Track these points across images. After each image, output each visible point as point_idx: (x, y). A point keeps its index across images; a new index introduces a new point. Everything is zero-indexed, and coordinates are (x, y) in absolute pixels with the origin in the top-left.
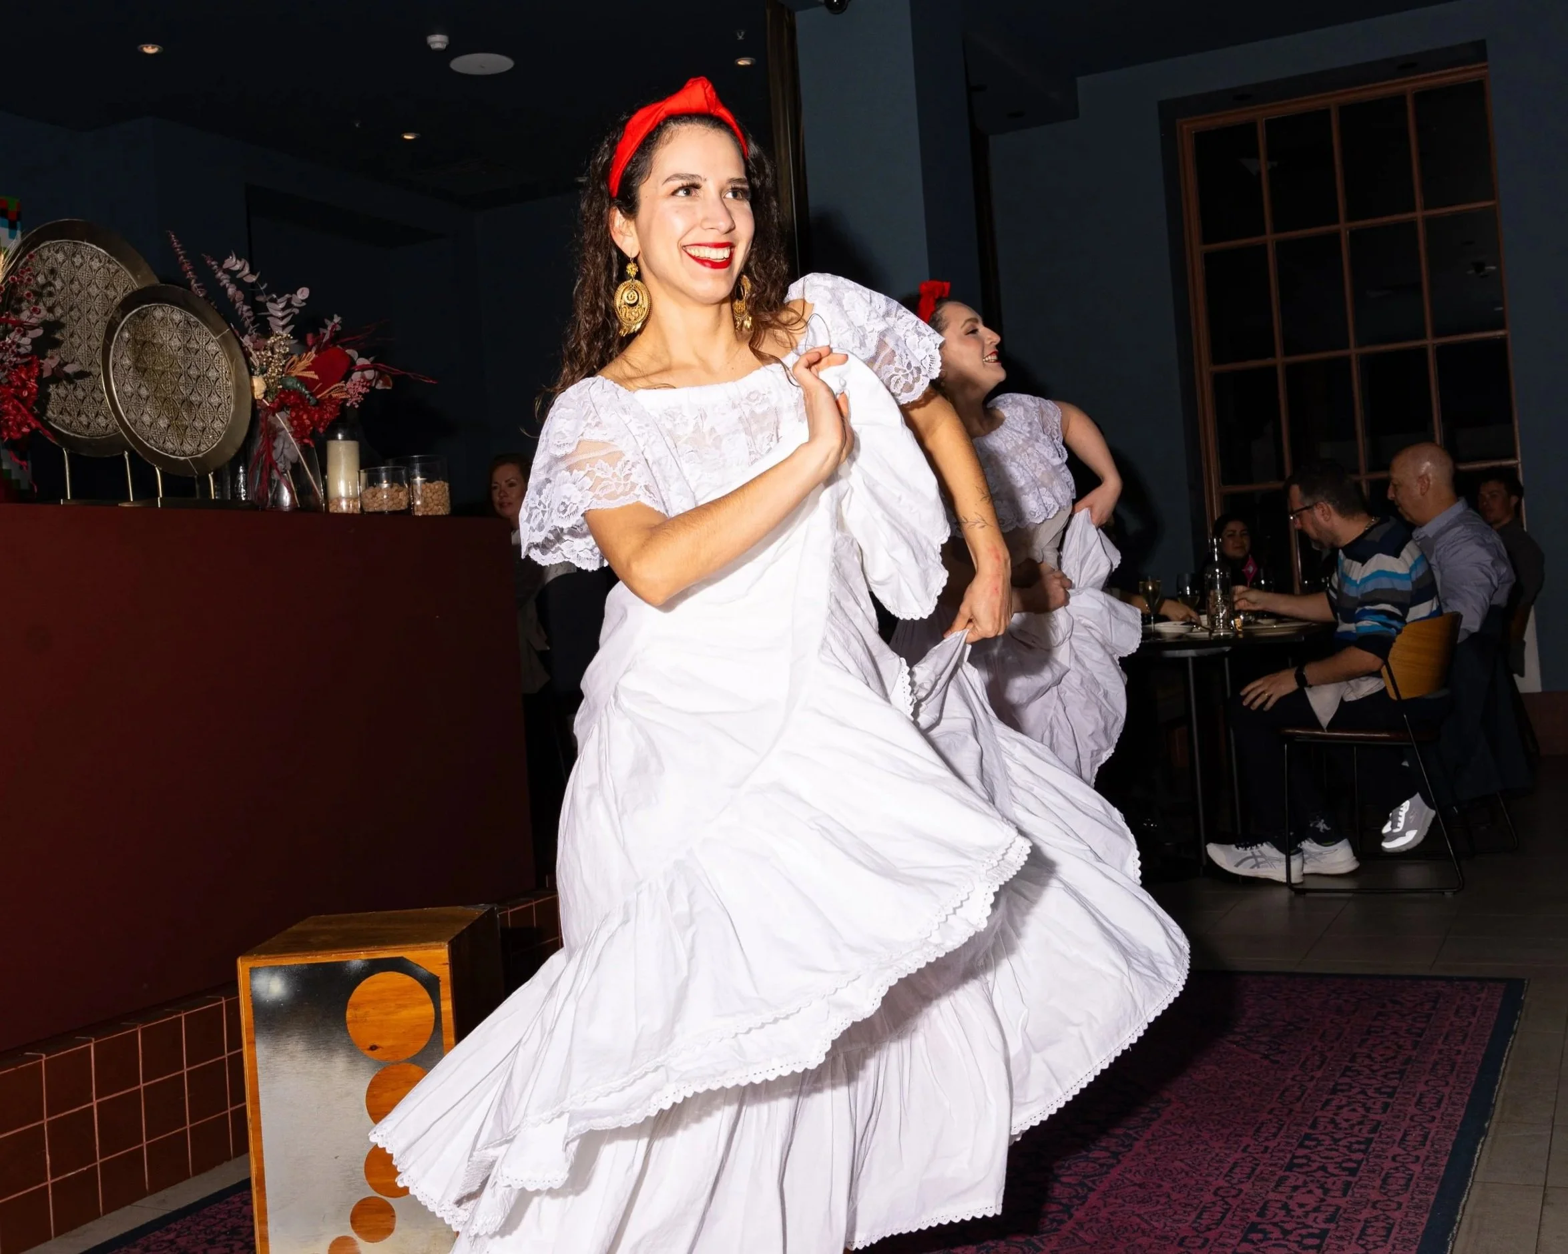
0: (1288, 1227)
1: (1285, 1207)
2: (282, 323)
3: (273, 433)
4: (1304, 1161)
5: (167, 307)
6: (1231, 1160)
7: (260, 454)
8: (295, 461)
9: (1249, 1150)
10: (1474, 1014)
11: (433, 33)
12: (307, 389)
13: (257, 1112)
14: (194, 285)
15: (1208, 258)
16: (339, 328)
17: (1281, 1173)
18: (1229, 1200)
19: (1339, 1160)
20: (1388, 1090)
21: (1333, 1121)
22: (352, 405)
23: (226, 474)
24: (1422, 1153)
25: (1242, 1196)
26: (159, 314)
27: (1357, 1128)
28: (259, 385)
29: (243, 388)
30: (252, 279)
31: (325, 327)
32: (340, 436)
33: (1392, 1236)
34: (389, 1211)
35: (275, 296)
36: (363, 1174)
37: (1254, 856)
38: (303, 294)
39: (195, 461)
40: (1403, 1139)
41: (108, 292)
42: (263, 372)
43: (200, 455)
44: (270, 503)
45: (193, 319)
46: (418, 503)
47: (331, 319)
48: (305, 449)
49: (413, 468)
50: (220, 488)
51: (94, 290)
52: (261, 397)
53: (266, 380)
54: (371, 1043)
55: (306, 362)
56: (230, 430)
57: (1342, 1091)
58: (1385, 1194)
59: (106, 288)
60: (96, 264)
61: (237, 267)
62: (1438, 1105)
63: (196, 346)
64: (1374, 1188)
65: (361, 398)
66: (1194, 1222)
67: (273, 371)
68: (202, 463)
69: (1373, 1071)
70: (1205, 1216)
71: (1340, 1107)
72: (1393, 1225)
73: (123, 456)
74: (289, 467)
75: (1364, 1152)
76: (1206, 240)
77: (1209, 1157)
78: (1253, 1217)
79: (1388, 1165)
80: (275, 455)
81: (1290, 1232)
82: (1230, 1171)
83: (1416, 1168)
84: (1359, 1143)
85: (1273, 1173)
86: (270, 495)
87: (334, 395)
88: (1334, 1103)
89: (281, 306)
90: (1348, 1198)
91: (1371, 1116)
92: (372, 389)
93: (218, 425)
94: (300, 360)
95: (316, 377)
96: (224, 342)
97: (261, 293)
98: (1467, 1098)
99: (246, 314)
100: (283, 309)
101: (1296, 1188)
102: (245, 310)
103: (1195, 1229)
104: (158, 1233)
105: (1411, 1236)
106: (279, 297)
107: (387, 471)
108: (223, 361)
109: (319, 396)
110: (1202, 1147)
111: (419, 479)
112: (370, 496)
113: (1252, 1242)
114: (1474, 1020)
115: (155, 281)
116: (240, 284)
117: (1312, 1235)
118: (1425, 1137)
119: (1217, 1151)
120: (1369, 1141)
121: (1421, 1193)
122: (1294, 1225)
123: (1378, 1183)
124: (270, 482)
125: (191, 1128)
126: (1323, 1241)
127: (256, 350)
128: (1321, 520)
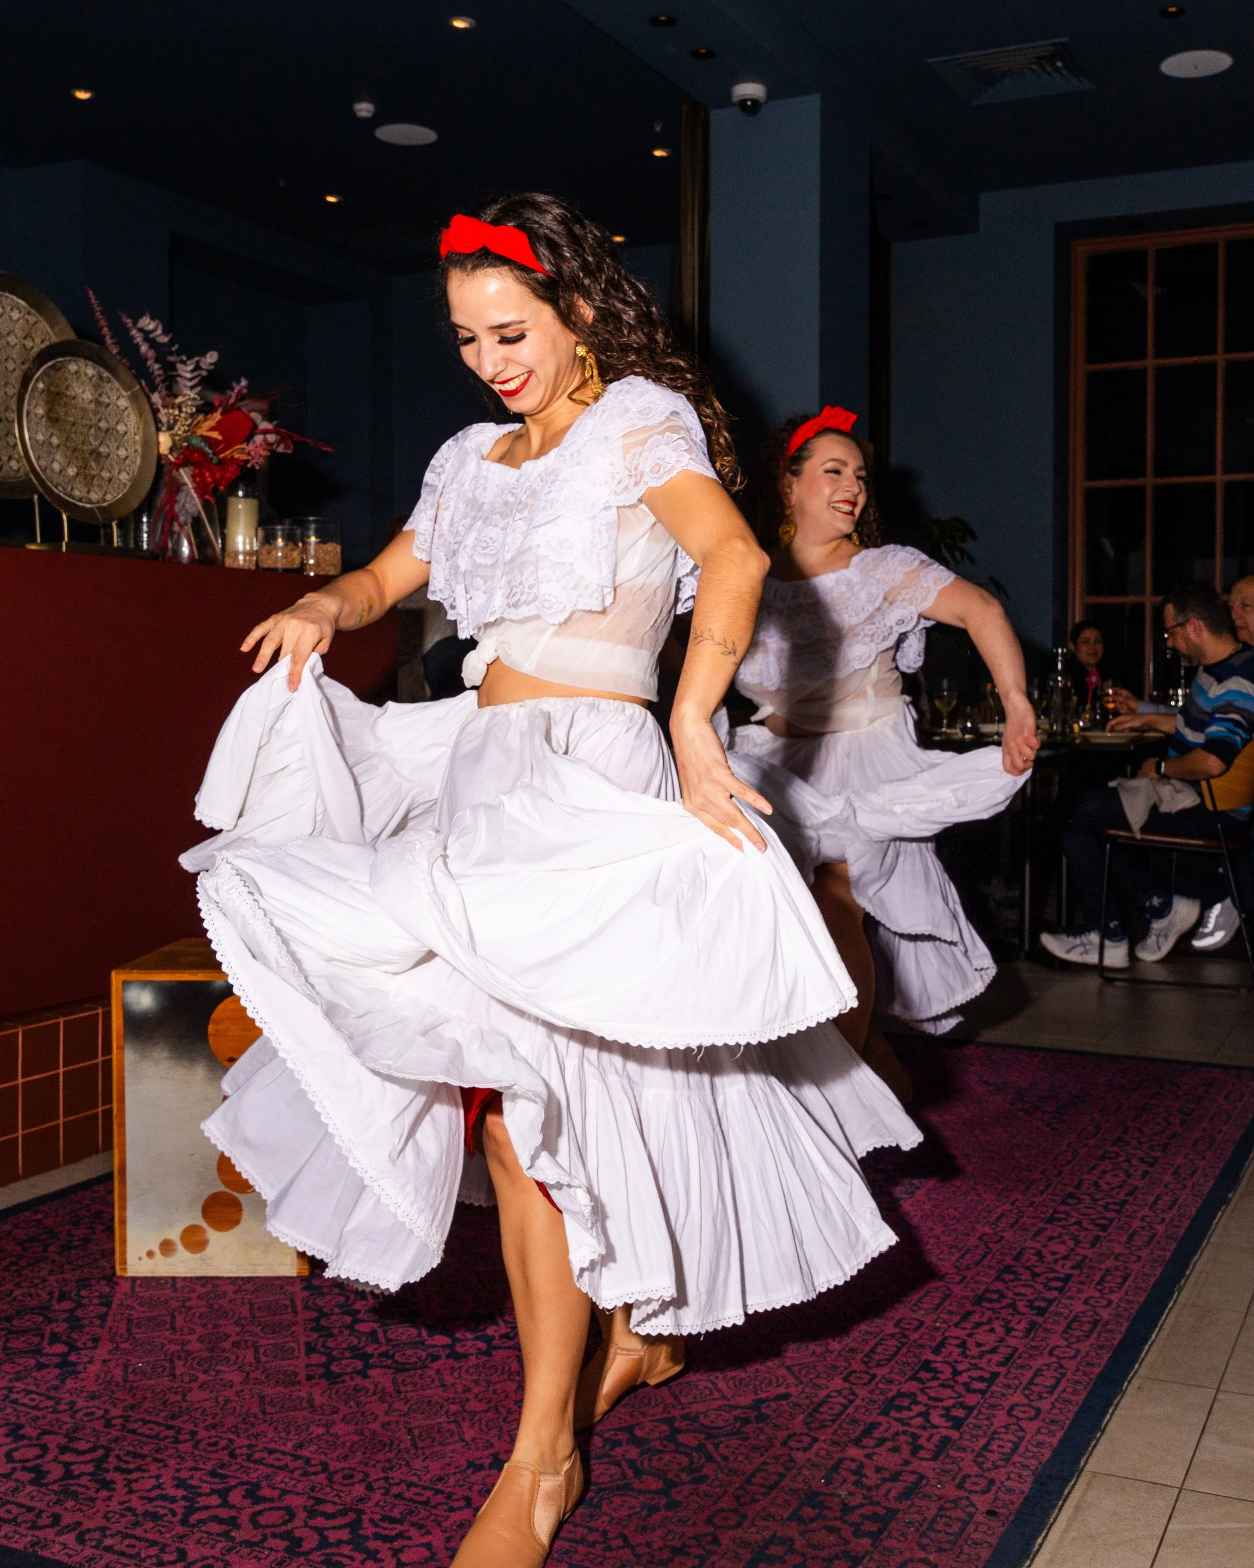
0: (1038, 1270)
1: (1039, 1254)
2: (190, 384)
3: (177, 487)
4: (1063, 1216)
5: (82, 362)
6: (999, 1211)
7: (163, 506)
8: (196, 515)
9: (1017, 1203)
10: (1241, 1099)
11: (360, 101)
12: (210, 448)
13: (122, 1109)
14: (109, 341)
15: (1092, 378)
16: (245, 391)
17: (1041, 1225)
18: (991, 1245)
19: (1094, 1217)
20: (1150, 1160)
21: (1096, 1184)
22: (253, 467)
23: (129, 525)
24: (1168, 1216)
25: (1003, 1242)
26: (73, 367)
27: (1115, 1192)
28: (165, 441)
29: (149, 443)
30: (165, 339)
31: (232, 389)
32: (240, 493)
33: (1128, 1283)
34: (237, 1206)
35: (184, 358)
36: (215, 1171)
37: (1083, 944)
38: (212, 357)
39: (101, 509)
40: (1155, 1202)
41: (26, 343)
42: (170, 428)
43: (105, 504)
44: (170, 553)
45: (106, 374)
46: (312, 562)
47: (238, 382)
48: (206, 505)
49: (308, 529)
50: (124, 537)
51: (12, 339)
52: (166, 452)
53: (173, 436)
54: (230, 1055)
55: (210, 423)
56: (136, 482)
57: (1110, 1158)
58: (1129, 1248)
59: (25, 338)
60: (15, 315)
61: (151, 327)
62: (1192, 1176)
63: (107, 401)
64: (1119, 1242)
65: (261, 460)
66: (957, 1261)
67: (180, 429)
68: (107, 511)
69: (1140, 1143)
70: (968, 1256)
71: (1105, 1172)
72: (1129, 1275)
73: (32, 500)
74: (190, 521)
75: (1118, 1211)
76: (1090, 360)
77: (980, 1208)
78: (1009, 1260)
79: (1136, 1224)
80: (177, 508)
81: (1038, 1275)
82: (997, 1220)
83: (1160, 1228)
84: (1115, 1203)
85: (1033, 1225)
86: (170, 545)
87: (236, 456)
88: (1100, 1168)
89: (190, 368)
90: (1095, 1250)
91: (1130, 1181)
92: (273, 453)
93: (124, 476)
94: (205, 420)
95: (220, 438)
96: (133, 398)
97: (171, 354)
98: (1218, 1171)
99: (157, 373)
100: (192, 371)
101: (1051, 1239)
102: (156, 368)
103: (956, 1267)
104: (27, 1213)
105: (1143, 1285)
106: (189, 358)
107: (283, 530)
108: (133, 417)
109: (222, 456)
110: (976, 1198)
111: (313, 539)
112: (265, 553)
113: (1004, 1281)
114: (1240, 1104)
115: (70, 335)
116: (152, 343)
117: (1057, 1279)
118: (1174, 1202)
119: (989, 1202)
120: (1123, 1203)
121: (1160, 1249)
122: (1044, 1270)
123: (1125, 1238)
124: (172, 533)
125: (64, 1123)
126: (1066, 1284)
127: (165, 407)
128: (1193, 636)
